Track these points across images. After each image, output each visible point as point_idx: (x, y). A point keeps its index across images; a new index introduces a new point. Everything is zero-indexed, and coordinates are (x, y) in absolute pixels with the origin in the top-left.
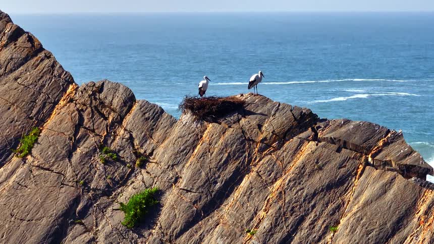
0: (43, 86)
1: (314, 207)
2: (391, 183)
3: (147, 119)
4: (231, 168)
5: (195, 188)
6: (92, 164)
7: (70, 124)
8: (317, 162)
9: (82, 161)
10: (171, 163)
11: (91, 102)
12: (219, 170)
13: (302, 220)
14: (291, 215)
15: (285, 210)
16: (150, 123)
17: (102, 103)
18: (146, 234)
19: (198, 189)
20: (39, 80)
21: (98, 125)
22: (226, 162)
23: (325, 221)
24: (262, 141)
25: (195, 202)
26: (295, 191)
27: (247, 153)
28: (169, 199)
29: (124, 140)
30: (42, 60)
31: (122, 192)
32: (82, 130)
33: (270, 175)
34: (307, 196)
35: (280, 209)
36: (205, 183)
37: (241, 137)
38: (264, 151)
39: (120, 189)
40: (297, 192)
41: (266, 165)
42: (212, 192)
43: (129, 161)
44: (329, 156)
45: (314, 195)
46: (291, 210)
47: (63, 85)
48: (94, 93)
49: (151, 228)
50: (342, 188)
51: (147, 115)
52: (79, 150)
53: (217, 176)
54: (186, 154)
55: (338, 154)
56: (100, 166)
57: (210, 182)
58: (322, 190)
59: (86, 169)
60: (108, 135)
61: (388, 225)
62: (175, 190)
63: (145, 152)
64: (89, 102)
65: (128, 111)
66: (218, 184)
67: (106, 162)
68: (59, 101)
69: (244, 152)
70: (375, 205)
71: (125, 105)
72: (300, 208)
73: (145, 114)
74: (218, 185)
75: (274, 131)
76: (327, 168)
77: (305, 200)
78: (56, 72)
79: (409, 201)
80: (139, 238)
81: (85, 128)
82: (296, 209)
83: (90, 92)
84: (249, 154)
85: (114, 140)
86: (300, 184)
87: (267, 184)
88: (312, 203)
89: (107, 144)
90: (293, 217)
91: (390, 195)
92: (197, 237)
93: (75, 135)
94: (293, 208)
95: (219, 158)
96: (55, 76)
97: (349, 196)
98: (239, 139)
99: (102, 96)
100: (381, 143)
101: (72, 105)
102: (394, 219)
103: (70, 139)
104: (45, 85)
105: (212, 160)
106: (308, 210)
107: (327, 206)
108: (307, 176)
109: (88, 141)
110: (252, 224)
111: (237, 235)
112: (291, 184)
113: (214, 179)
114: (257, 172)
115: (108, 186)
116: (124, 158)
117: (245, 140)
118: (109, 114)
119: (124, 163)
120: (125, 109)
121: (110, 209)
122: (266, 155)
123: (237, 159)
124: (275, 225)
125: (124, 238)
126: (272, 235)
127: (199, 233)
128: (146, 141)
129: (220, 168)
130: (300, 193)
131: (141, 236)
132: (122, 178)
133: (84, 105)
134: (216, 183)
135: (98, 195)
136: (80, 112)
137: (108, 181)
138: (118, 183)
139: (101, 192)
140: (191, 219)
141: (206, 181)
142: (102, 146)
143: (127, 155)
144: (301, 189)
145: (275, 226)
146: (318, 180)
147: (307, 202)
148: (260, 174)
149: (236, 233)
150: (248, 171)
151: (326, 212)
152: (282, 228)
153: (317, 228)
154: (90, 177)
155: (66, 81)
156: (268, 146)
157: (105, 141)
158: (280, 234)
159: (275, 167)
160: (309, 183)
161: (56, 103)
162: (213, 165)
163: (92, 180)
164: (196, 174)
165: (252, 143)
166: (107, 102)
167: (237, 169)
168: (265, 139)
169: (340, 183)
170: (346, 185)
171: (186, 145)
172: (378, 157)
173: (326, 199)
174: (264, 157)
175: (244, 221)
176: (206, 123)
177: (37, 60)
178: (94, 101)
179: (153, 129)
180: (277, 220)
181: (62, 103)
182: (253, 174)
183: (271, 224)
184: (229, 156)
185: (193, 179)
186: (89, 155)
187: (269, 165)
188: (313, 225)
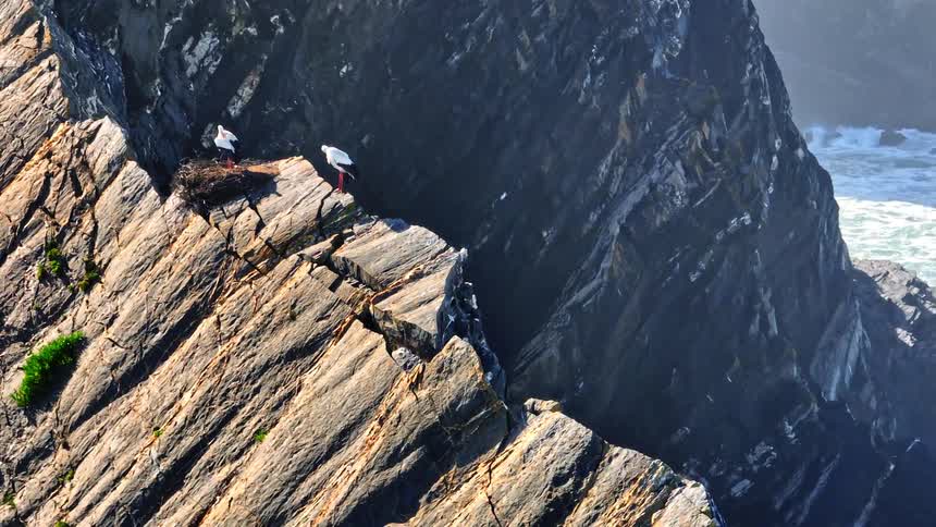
0: (22, 124)
1: (257, 391)
2: (367, 356)
3: (124, 199)
4: (187, 304)
5: (124, 339)
6: (24, 279)
7: (25, 200)
8: (293, 306)
9: (12, 273)
10: (115, 289)
11: (71, 160)
12: (168, 307)
13: (233, 413)
14: (220, 405)
15: (216, 393)
16: (126, 207)
17: (85, 164)
18: (39, 418)
19: (127, 341)
20: (22, 111)
21: (62, 206)
22: (183, 294)
23: (260, 421)
24: (247, 255)
25: (115, 366)
26: (243, 358)
27: (218, 279)
28: (87, 358)
29: (85, 236)
30: (42, 73)
31: (45, 335)
32: (38, 212)
33: (233, 322)
34: (254, 369)
35: (209, 391)
36: (139, 331)
37: (222, 245)
38: (243, 277)
39: (45, 330)
40: (245, 361)
41: (234, 304)
42: (146, 348)
43: (75, 277)
44: (313, 295)
45: (267, 366)
46: (223, 395)
47: (50, 123)
48: (80, 146)
49: (49, 408)
50: (308, 360)
51: (127, 192)
52: (17, 252)
53: (162, 318)
54: (143, 271)
55: (329, 293)
56: (33, 283)
57: (149, 329)
58: (279, 360)
59: (12, 289)
60: (68, 226)
61: (327, 438)
62: (102, 340)
63: (100, 263)
64: (67, 160)
65: (110, 181)
66: (160, 333)
67: (44, 277)
68: (33, 154)
69: (214, 276)
70: (327, 398)
71: (109, 171)
72: (238, 391)
73: (125, 189)
74: (159, 336)
75: (270, 239)
76: (302, 319)
77: (249, 377)
78: (49, 98)
79: (374, 394)
80: (28, 425)
81: (45, 210)
82: (231, 393)
83: (76, 141)
84: (221, 281)
85: (74, 235)
86: (254, 345)
87: (220, 341)
88: (256, 385)
89: (62, 241)
90: (222, 407)
91: (354, 380)
92: (95, 432)
93: (23, 222)
94: (228, 390)
95: (177, 284)
96: (46, 106)
98: (217, 249)
99: (90, 148)
100: (407, 276)
101: (46, 161)
102: (340, 427)
103: (14, 229)
104: (25, 122)
105: (168, 285)
106: (248, 396)
107: (275, 392)
108: (269, 332)
109: (36, 236)
110: (167, 415)
111: (140, 435)
112: (244, 343)
113: (156, 324)
114: (218, 317)
115: (28, 324)
116: (71, 271)
117: (226, 252)
118: (86, 184)
119: (67, 281)
120: (107, 177)
121: (15, 366)
122: (245, 283)
123: (201, 287)
124: (190, 421)
125: (9, 424)
126: (180, 439)
127: (102, 424)
128: (108, 242)
129: (172, 303)
130: (247, 363)
131: (33, 422)
132: (54, 309)
133: (60, 165)
134: (156, 331)
135: (9, 338)
136: (49, 176)
137: (34, 312)
138: (45, 318)
139: (16, 333)
140: (99, 397)
141: (143, 328)
142: (53, 244)
143: (76, 266)
144: (250, 357)
145: (191, 423)
146: (275, 344)
147: (250, 382)
148: (221, 319)
149: (140, 431)
150: (209, 313)
151: (269, 403)
152: (199, 428)
153: (244, 433)
154: (11, 305)
155: (58, 116)
156: (252, 266)
157: (63, 234)
158: (191, 438)
159: (245, 308)
160: (267, 344)
161: (28, 158)
162: (163, 298)
163: (11, 311)
164: (136, 312)
165: (233, 258)
166: (91, 160)
167: (195, 305)
168: (251, 253)
169: (308, 350)
170: (316, 353)
171: (147, 255)
172: (381, 304)
173: (279, 378)
174: (240, 287)
175: (159, 410)
176: (191, 214)
177: (34, 74)
178: (74, 158)
179: (124, 220)
180: (197, 411)
181: (36, 157)
182: (213, 318)
183: (186, 419)
184: (191, 282)
185: (129, 322)
186: (26, 262)
187: (238, 304)
188: (240, 428)
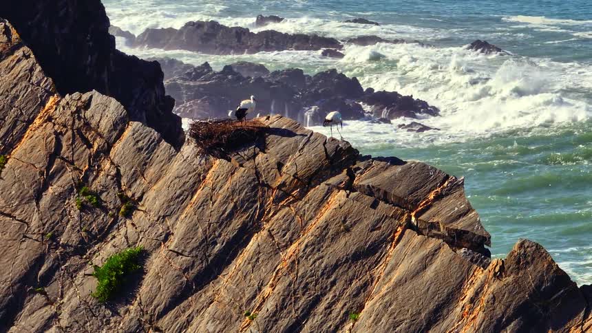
0: (16, 97)
1: (333, 283)
2: (433, 255)
3: (140, 149)
4: (236, 223)
5: (188, 250)
6: (65, 209)
7: (43, 153)
8: (344, 221)
9: (52, 206)
10: (161, 213)
11: (74, 122)
12: (220, 226)
13: (317, 301)
14: (303, 294)
15: (296, 286)
16: (144, 154)
17: (87, 124)
18: (122, 310)
19: (191, 252)
20: (12, 88)
21: (78, 155)
22: (231, 216)
23: (345, 305)
24: (279, 187)
25: (186, 270)
26: (312, 260)
27: (258, 204)
28: (155, 264)
29: (109, 177)
30: (19, 61)
31: (99, 250)
32: (58, 161)
33: (284, 235)
34: (326, 268)
35: (290, 285)
36: (200, 244)
37: (254, 180)
38: (281, 202)
39: (97, 246)
40: (314, 262)
41: (282, 221)
42: (210, 256)
43: (112, 207)
44: (360, 212)
45: (336, 266)
46: (304, 288)
47: (41, 97)
48: (78, 111)
49: (129, 302)
50: (373, 259)
51: (140, 144)
52: (50, 190)
53: (217, 234)
54: (183, 201)
55: (372, 211)
56: (75, 213)
57: (208, 242)
58: (347, 261)
59: (57, 217)
60: (90, 170)
61: (423, 315)
62: (163, 251)
63: (133, 195)
64: (70, 122)
65: (118, 137)
66: (218, 245)
67: (83, 208)
68: (34, 118)
69: (255, 202)
70: (409, 286)
71: (115, 129)
72: (316, 284)
73: (138, 142)
74: (218, 247)
75: (296, 174)
76: (356, 230)
77: (323, 274)
78: (34, 78)
79: (453, 282)
80: (113, 316)
81: (62, 158)
82: (311, 286)
83: (74, 109)
84: (262, 205)
85: (97, 176)
86: (319, 250)
87: (279, 249)
88: (332, 279)
89: (87, 182)
90: (306, 296)
91: (430, 273)
92: (184, 318)
93: (48, 168)
94: (307, 284)
95: (222, 209)
96: (32, 84)
97: (379, 271)
98: (250, 183)
99: (88, 113)
100: (431, 196)
101: (50, 124)
102: (432, 306)
103: (42, 173)
104: (18, 96)
105: (213, 211)
106: (326, 287)
107: (351, 284)
108: (329, 241)
109: (63, 178)
110: (253, 304)
111: (233, 319)
112: (309, 250)
113: (213, 238)
114: (269, 231)
115: (82, 241)
116: (105, 202)
117: (258, 184)
118: (95, 140)
119: (105, 210)
120: (115, 134)
121: (82, 273)
122: (283, 206)
123: (246, 211)
124: (280, 307)
125: (94, 315)
126: (277, 321)
127: (187, 313)
128: (136, 180)
129: (222, 223)
130: (317, 264)
131: (116, 313)
132: (101, 230)
133: (65, 126)
134: (215, 243)
135: (68, 253)
136: (58, 135)
137: (84, 234)
138: (95, 237)
139: (72, 249)
140: (178, 294)
141: (203, 241)
142: (80, 185)
143: (110, 198)
144: (318, 259)
145: (282, 309)
146: (343, 246)
147: (325, 277)
148: (273, 233)
149: (231, 316)
150: (258, 229)
151: (349, 291)
152: (290, 312)
153: (334, 314)
154: (61, 228)
155: (46, 91)
156: (287, 194)
157: (86, 178)
158: (287, 320)
159: (292, 224)
160: (331, 250)
161: (31, 121)
162: (213, 219)
163: (62, 233)
164: (192, 229)
165: (266, 189)
166: (93, 123)
167: (244, 225)
168: (284, 184)
169: (370, 252)
170: (377, 255)
171: (183, 189)
172: (423, 217)
173: (350, 273)
174: (280, 209)
175: (244, 300)
176: (212, 159)
177: (13, 61)
178: (77, 121)
179: (145, 164)
180: (284, 300)
181: (37, 121)
182: (264, 233)
183: (277, 306)
184: (235, 207)
185: (186, 238)
186: (62, 196)
187: (285, 221)
188: (329, 310)
